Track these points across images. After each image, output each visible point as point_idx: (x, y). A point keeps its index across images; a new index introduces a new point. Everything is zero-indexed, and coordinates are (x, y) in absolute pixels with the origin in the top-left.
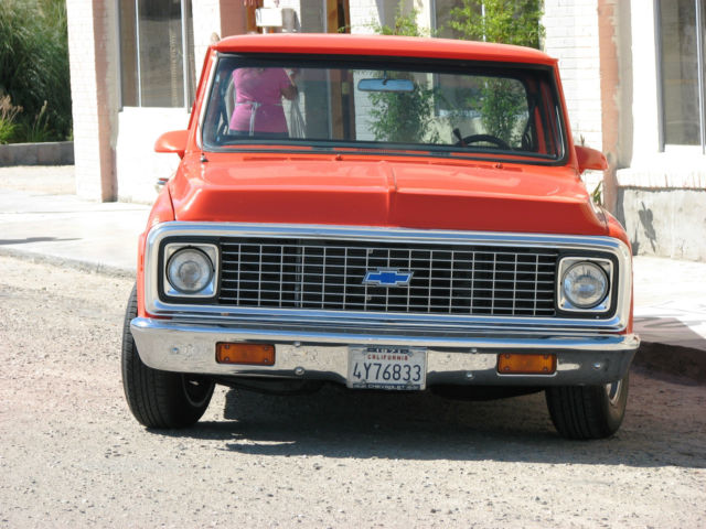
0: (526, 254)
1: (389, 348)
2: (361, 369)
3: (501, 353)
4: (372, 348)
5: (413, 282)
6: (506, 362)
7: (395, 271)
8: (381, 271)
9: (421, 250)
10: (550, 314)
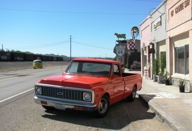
0: (79, 91)
1: (59, 104)
2: (57, 106)
3: (75, 106)
4: (57, 104)
5: (63, 94)
6: (76, 107)
7: (61, 93)
8: (59, 92)
9: (64, 90)
10: (82, 101)
